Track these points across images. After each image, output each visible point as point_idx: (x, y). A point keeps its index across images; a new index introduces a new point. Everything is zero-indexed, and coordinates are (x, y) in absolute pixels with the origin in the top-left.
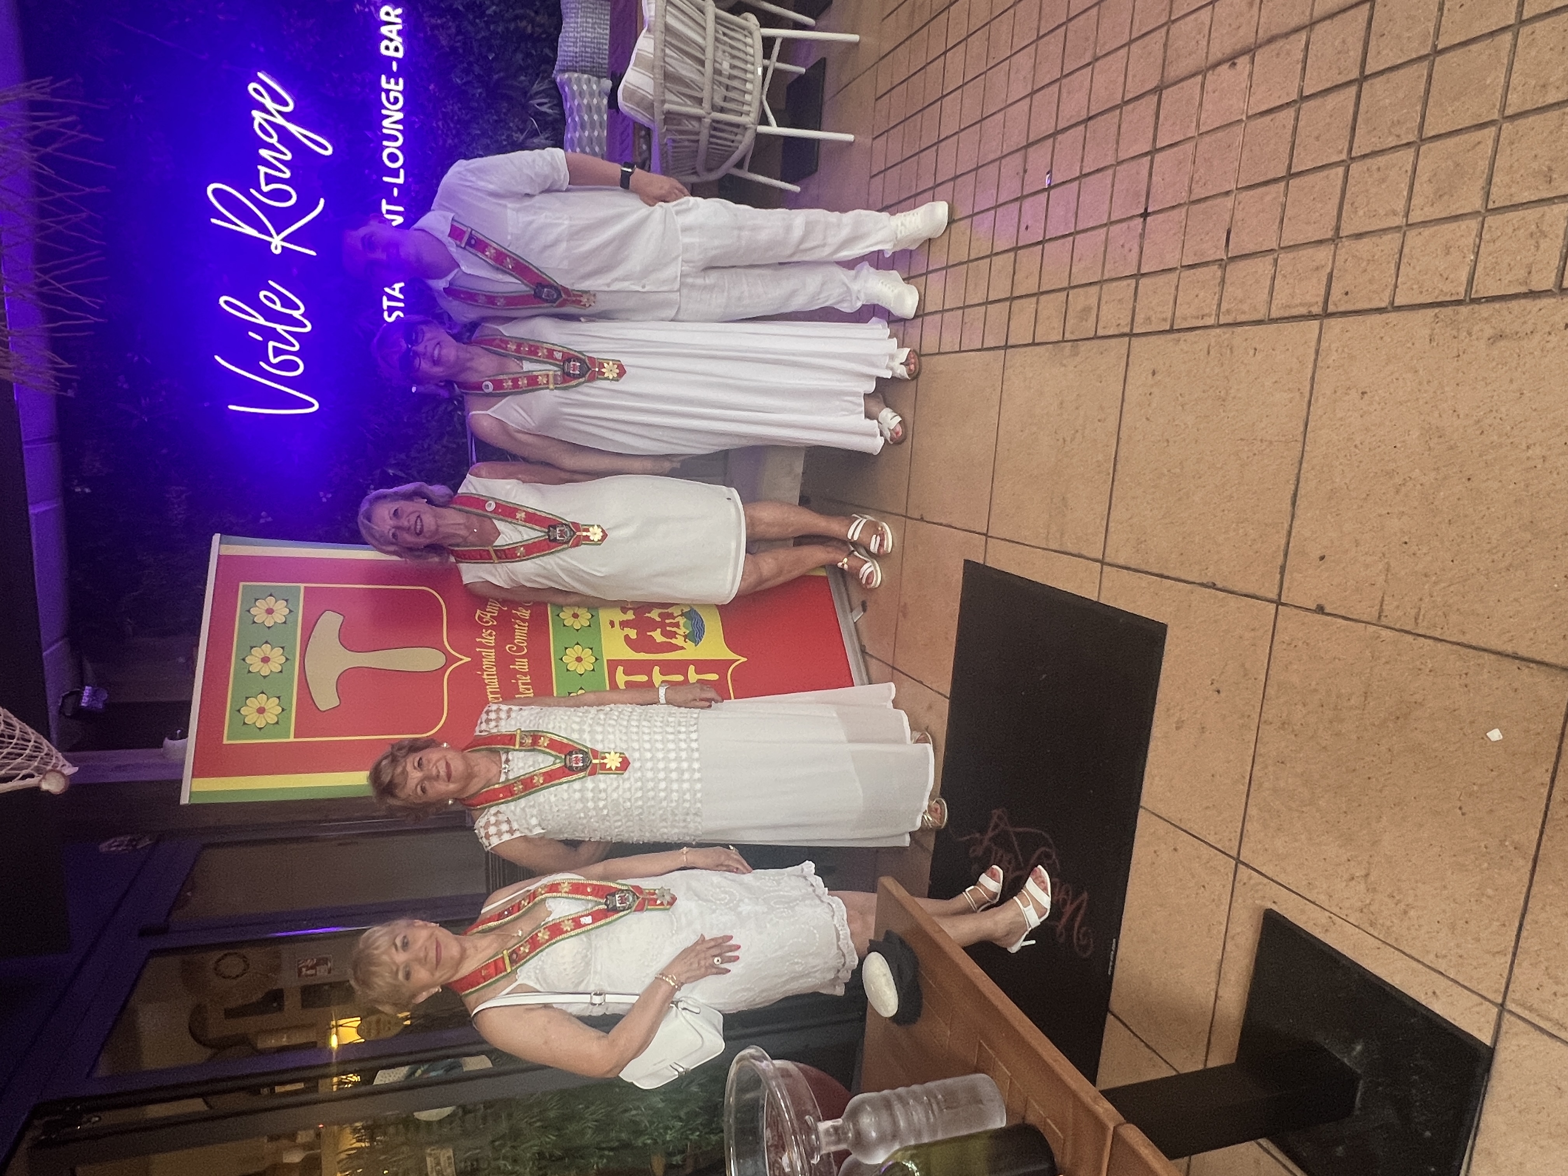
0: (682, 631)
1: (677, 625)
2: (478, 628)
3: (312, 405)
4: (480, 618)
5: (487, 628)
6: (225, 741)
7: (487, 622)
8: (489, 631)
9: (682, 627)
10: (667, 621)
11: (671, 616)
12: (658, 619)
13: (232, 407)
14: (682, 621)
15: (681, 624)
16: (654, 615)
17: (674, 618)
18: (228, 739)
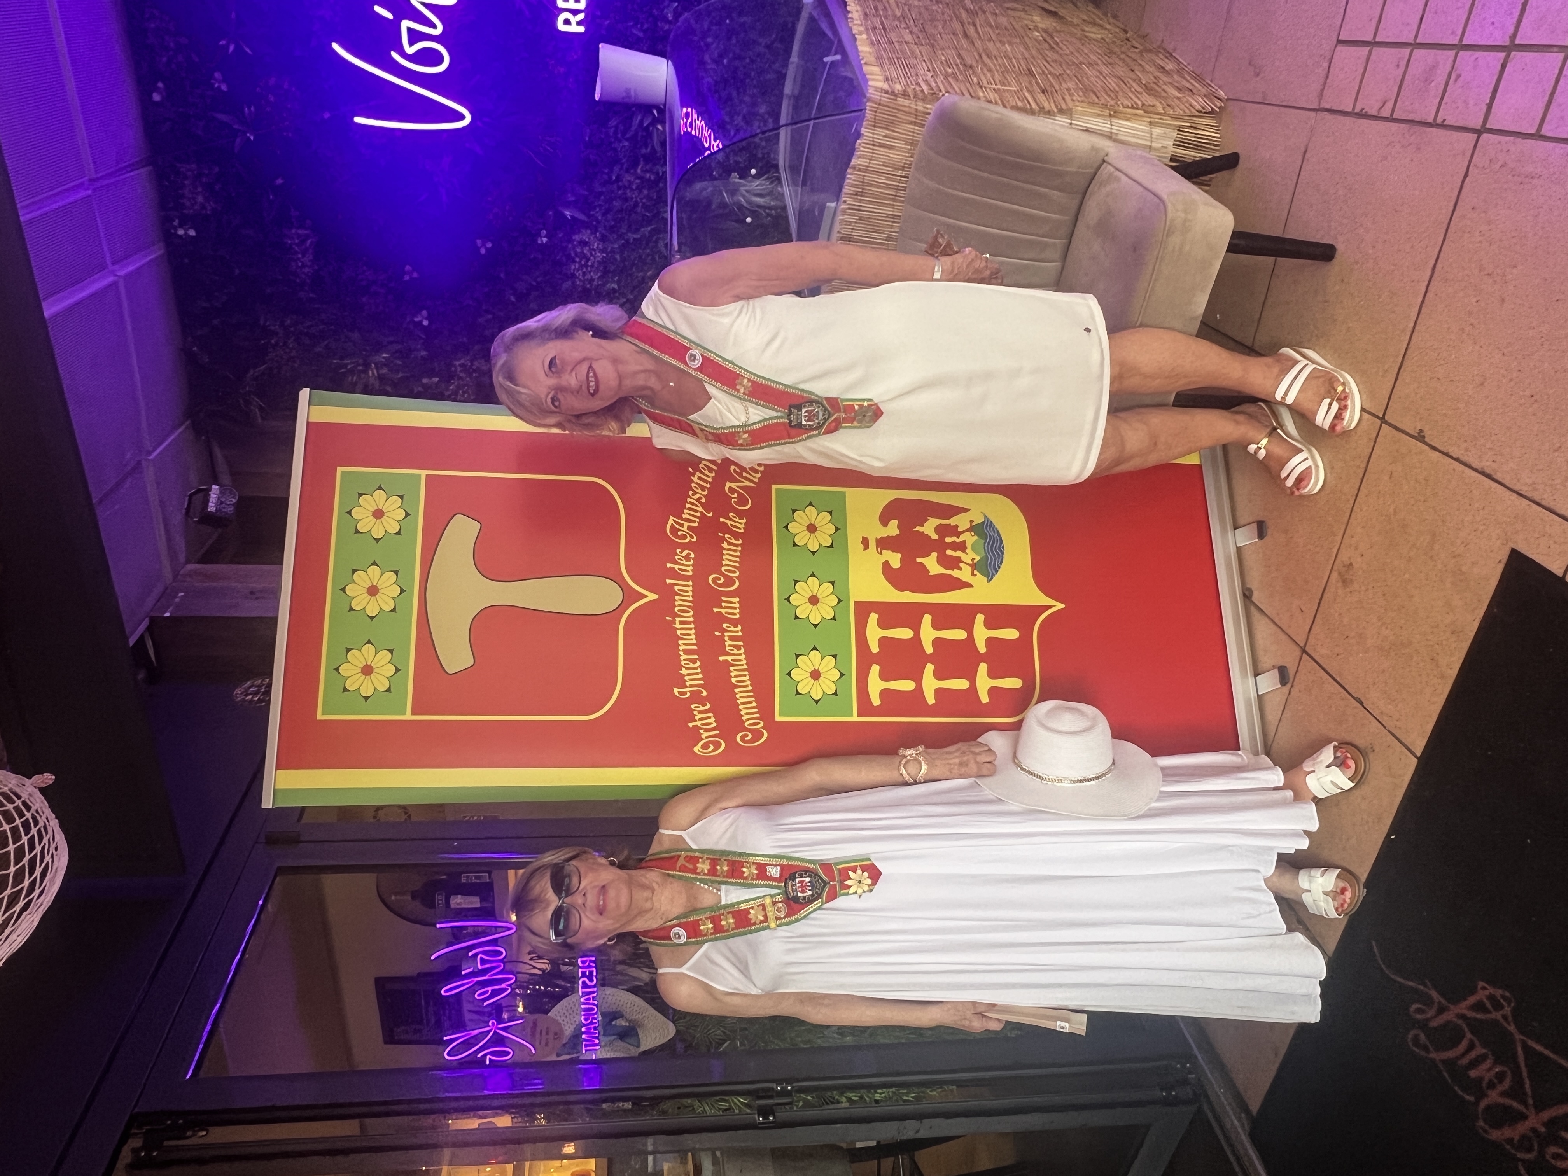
0: (970, 556)
1: (962, 547)
2: (671, 548)
3: (462, 117)
4: (674, 530)
5: (683, 547)
6: (320, 717)
7: (684, 537)
8: (686, 552)
9: (969, 550)
10: (948, 540)
11: (954, 531)
12: (935, 537)
13: (358, 120)
14: (970, 539)
15: (969, 545)
16: (929, 528)
17: (958, 534)
18: (323, 713)
